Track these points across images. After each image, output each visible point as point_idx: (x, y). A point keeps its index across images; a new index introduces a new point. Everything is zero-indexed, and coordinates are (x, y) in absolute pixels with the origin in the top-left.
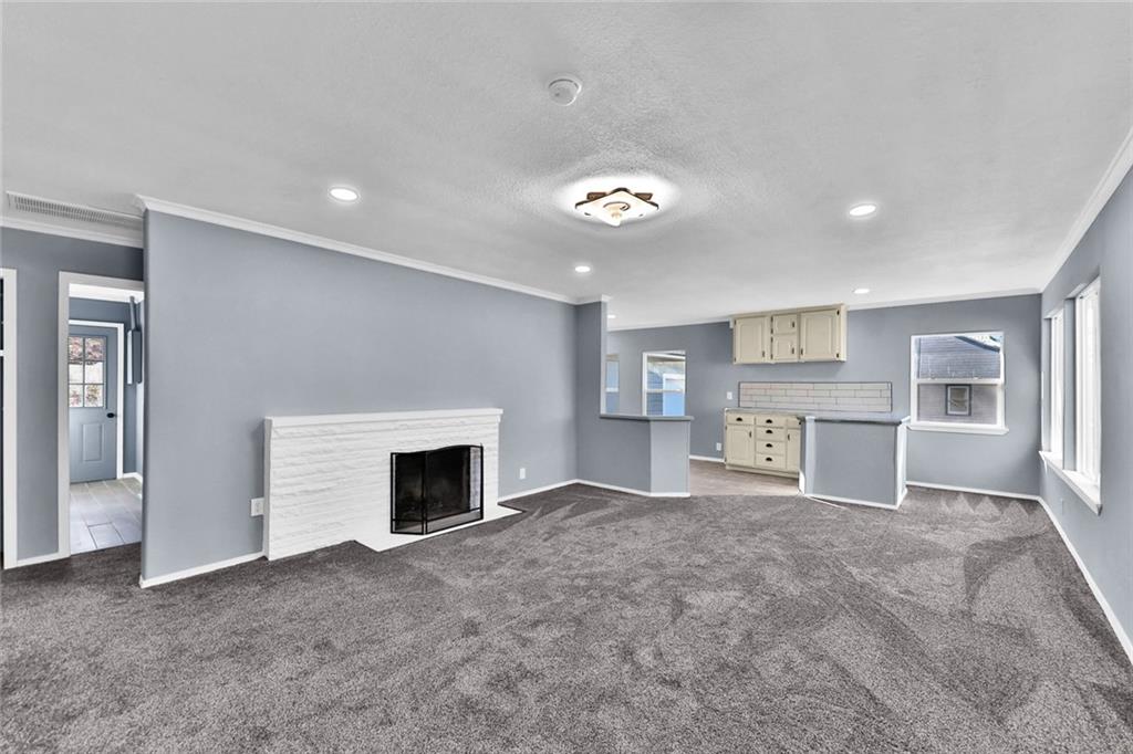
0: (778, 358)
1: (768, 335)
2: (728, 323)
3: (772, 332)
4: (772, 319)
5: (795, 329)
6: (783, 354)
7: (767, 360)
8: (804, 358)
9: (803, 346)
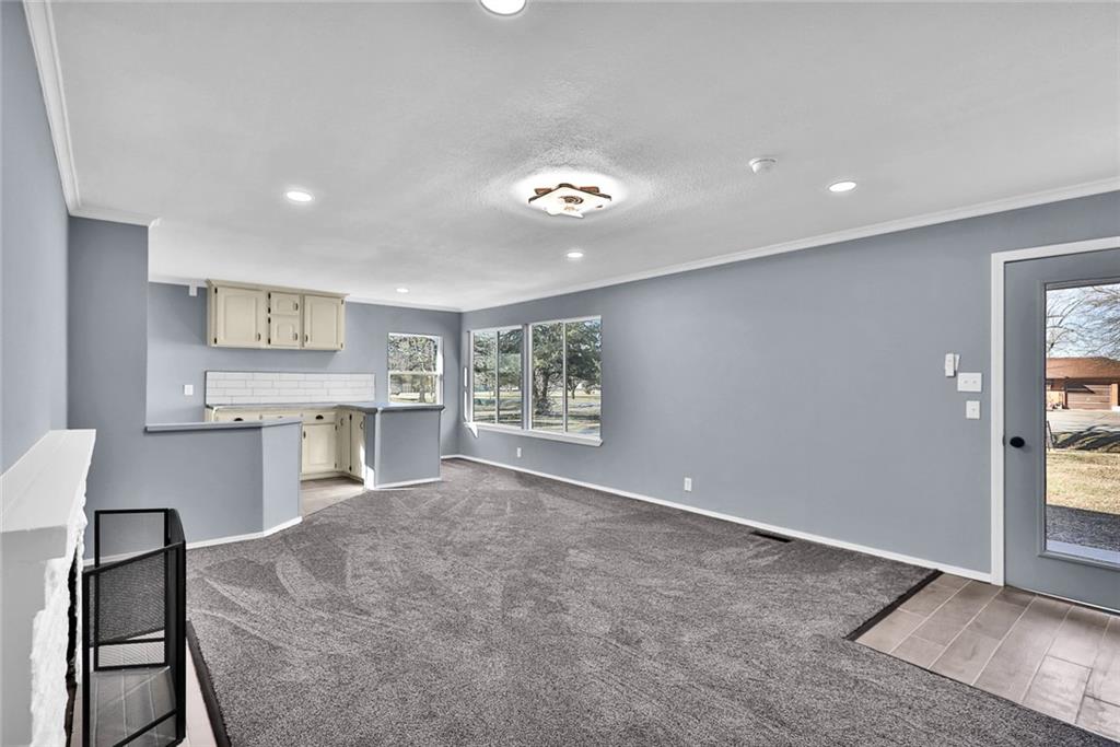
0: (276, 343)
1: (263, 314)
2: (188, 287)
3: (269, 311)
4: (269, 296)
5: (298, 312)
6: (283, 338)
7: (263, 344)
8: (308, 345)
9: (307, 333)
